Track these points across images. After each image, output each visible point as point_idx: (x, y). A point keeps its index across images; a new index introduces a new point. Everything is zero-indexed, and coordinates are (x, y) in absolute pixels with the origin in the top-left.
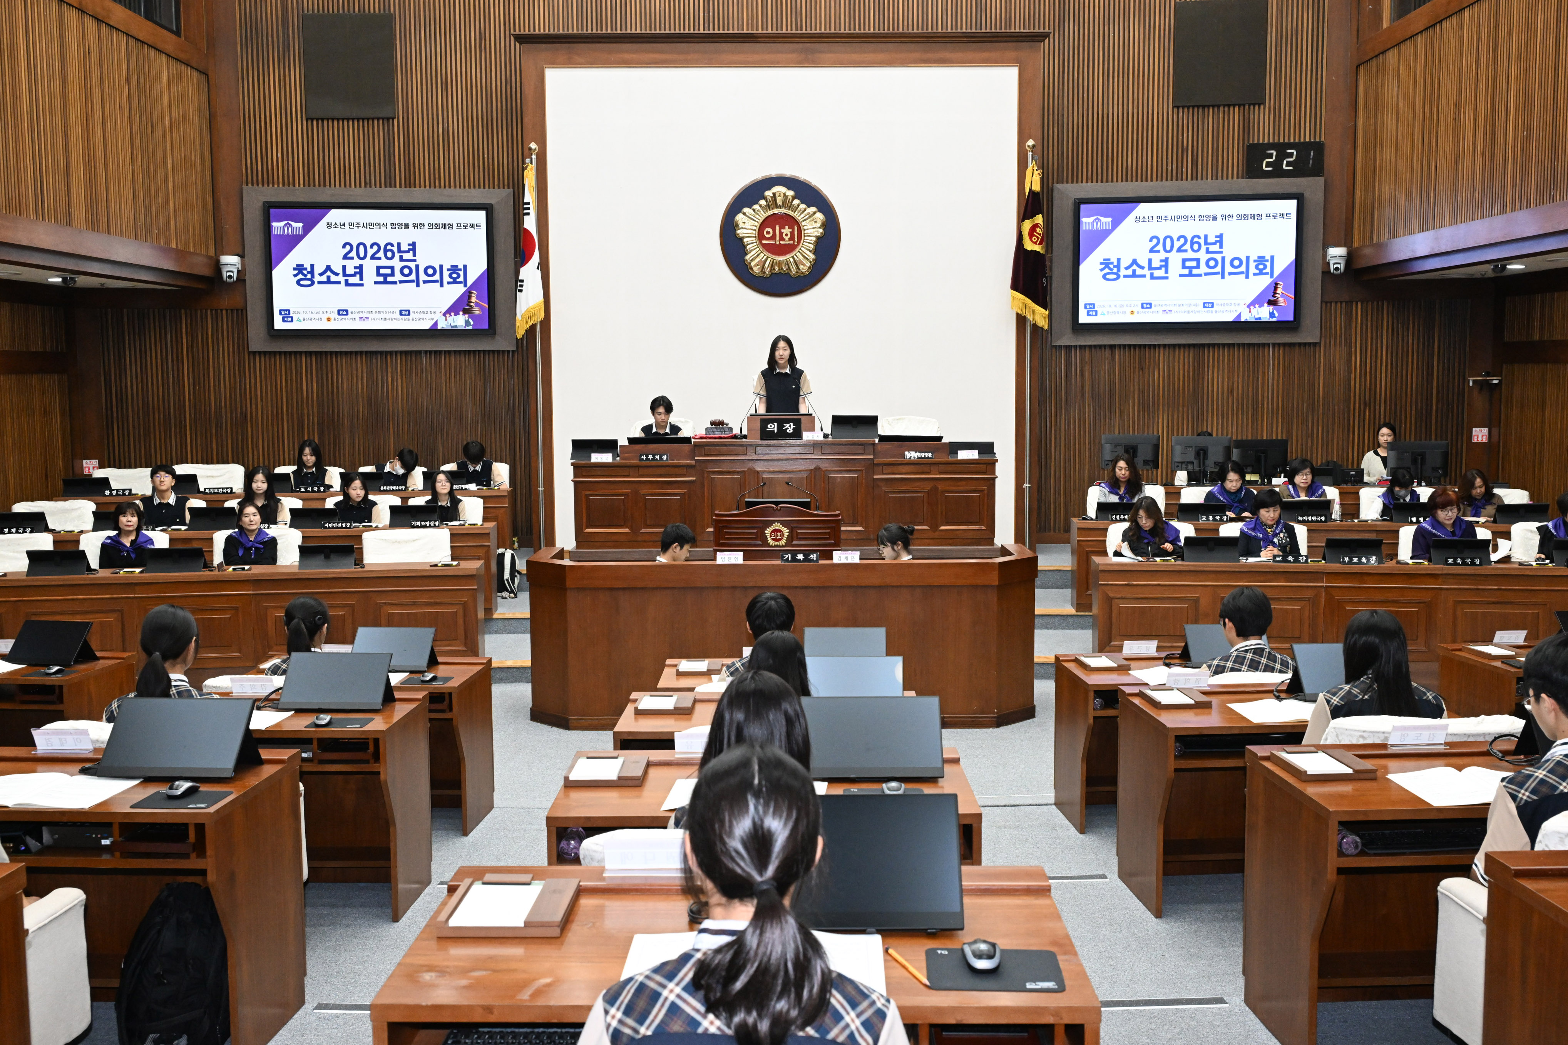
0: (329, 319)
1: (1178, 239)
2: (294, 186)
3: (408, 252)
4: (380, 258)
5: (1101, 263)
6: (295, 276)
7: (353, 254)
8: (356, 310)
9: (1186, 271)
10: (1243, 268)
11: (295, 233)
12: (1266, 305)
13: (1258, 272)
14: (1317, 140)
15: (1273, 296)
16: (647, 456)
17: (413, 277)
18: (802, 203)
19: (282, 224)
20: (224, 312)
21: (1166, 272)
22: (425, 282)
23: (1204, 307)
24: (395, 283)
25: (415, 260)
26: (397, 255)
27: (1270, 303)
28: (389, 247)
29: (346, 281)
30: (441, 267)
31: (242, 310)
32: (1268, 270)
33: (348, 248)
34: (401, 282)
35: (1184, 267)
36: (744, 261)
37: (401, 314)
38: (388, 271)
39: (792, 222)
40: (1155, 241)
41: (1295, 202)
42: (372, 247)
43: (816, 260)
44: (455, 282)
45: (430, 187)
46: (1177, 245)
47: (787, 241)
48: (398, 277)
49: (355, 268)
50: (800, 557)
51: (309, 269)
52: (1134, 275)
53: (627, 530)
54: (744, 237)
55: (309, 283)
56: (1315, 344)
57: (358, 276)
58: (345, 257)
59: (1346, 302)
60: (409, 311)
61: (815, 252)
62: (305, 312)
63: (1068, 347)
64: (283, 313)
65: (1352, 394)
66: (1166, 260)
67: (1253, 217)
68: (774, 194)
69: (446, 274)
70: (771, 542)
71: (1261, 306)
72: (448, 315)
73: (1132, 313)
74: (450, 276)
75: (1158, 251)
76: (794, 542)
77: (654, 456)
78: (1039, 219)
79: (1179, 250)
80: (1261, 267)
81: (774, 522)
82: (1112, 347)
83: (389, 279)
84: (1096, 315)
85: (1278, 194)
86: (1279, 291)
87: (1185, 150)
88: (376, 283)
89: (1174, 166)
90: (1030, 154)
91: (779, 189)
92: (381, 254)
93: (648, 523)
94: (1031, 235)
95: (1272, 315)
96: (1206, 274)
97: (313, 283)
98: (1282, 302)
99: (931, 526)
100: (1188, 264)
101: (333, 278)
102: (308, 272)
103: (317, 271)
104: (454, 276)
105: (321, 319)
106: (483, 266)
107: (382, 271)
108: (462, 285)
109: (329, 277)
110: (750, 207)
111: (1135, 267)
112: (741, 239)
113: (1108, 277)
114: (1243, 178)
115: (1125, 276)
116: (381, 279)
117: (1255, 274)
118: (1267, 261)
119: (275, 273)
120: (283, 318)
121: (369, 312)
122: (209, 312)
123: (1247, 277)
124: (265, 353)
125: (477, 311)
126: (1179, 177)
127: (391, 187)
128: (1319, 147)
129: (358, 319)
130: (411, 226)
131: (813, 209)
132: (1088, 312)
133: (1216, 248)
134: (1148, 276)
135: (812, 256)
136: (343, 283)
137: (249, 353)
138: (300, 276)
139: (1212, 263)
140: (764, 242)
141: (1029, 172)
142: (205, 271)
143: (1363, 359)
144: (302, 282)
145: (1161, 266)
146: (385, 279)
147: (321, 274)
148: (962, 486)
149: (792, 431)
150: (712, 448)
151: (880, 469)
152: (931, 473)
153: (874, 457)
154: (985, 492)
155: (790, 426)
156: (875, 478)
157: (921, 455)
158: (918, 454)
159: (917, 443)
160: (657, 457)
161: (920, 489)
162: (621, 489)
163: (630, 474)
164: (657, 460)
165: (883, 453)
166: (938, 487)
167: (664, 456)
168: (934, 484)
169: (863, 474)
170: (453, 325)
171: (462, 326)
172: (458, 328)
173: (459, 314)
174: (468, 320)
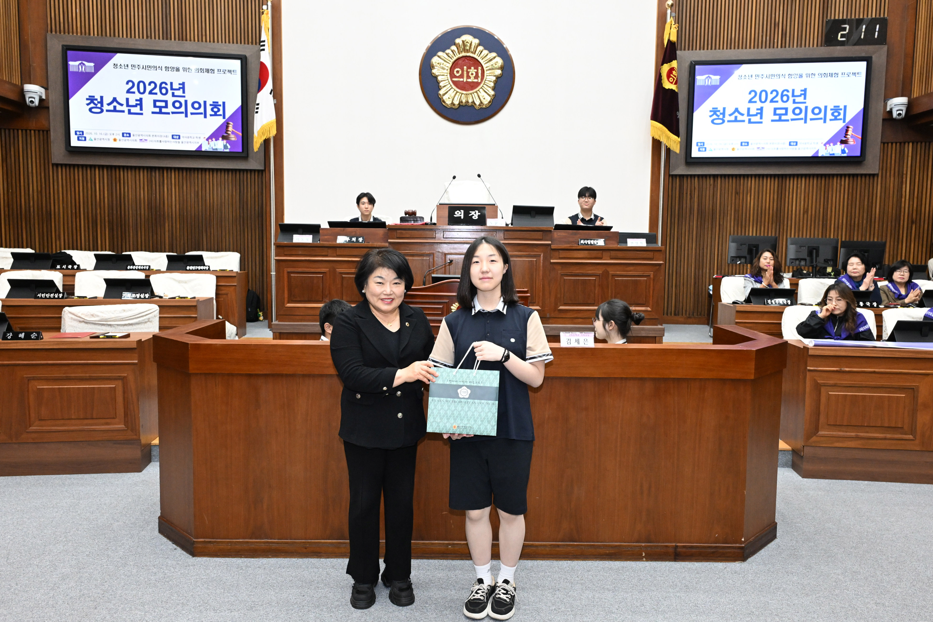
0: (115, 140)
1: (771, 93)
2: (89, 34)
3: (179, 89)
4: (156, 94)
5: (711, 111)
6: (88, 104)
7: (135, 89)
8: (138, 133)
9: (777, 118)
10: (822, 115)
11: (87, 71)
12: (839, 143)
13: (833, 118)
14: (882, 16)
15: (845, 137)
17: (183, 109)
18: (485, 49)
19: (78, 63)
20: (33, 132)
21: (761, 118)
22: (192, 114)
23: (790, 145)
24: (168, 113)
25: (184, 97)
26: (170, 92)
27: (842, 142)
28: (163, 85)
29: (129, 110)
30: (205, 102)
31: (47, 131)
32: (841, 116)
33: (130, 84)
34: (173, 113)
35: (775, 114)
36: (438, 95)
37: (173, 138)
38: (163, 104)
39: (476, 63)
40: (753, 94)
41: (865, 63)
42: (150, 84)
43: (495, 96)
44: (216, 114)
45: (198, 41)
46: (770, 97)
47: (472, 79)
48: (171, 109)
49: (137, 100)
51: (99, 100)
52: (736, 120)
54: (437, 76)
55: (99, 110)
56: (874, 175)
57: (139, 107)
58: (128, 91)
59: (900, 143)
60: (179, 136)
61: (494, 89)
62: (96, 134)
63: (681, 176)
64: (78, 133)
65: (902, 214)
66: (761, 109)
67: (831, 75)
68: (463, 42)
69: (209, 108)
71: (835, 144)
72: (210, 140)
73: (733, 149)
74: (212, 110)
75: (755, 102)
78: (674, 64)
79: (772, 101)
80: (836, 114)
82: (715, 176)
83: (164, 110)
84: (705, 150)
85: (852, 57)
86: (850, 133)
87: (776, 25)
88: (153, 113)
89: (768, 38)
90: (669, 11)
91: (467, 38)
92: (157, 90)
94: (669, 77)
95: (843, 151)
96: (792, 120)
97: (102, 111)
98: (851, 142)
100: (778, 112)
101: (119, 108)
102: (98, 102)
103: (105, 102)
104: (216, 110)
105: (109, 139)
106: (238, 103)
107: (158, 104)
108: (222, 117)
109: (115, 107)
110: (444, 51)
111: (736, 114)
112: (436, 77)
113: (715, 121)
114: (821, 46)
115: (729, 121)
116: (157, 110)
117: (831, 120)
118: (841, 109)
119: (71, 101)
120: (78, 138)
121: (147, 136)
122: (20, 132)
123: (825, 122)
124: (66, 165)
125: (233, 138)
126: (771, 45)
127: (167, 39)
128: (883, 22)
129: (138, 141)
130: (181, 69)
131: (494, 54)
132: (699, 148)
133: (801, 99)
134: (747, 121)
135: (492, 93)
136: (126, 112)
137: (53, 165)
138: (92, 105)
139: (797, 111)
140: (453, 79)
141: (667, 26)
142: (12, 96)
143: (912, 187)
144: (93, 110)
145: (757, 114)
146: (160, 110)
147: (109, 104)
148: (630, 271)
149: (477, 218)
150: (404, 232)
151: (556, 254)
152: (603, 258)
153: (550, 242)
154: (652, 276)
155: (475, 213)
156: (552, 262)
157: (594, 242)
158: (591, 241)
159: (590, 232)
160: (354, 239)
161: (592, 273)
162: (320, 268)
163: (328, 254)
164: (353, 242)
165: (558, 240)
166: (609, 272)
167: (360, 239)
168: (606, 269)
169: (542, 258)
170: (214, 148)
171: (221, 149)
172: (219, 150)
173: (219, 140)
174: (226, 144)
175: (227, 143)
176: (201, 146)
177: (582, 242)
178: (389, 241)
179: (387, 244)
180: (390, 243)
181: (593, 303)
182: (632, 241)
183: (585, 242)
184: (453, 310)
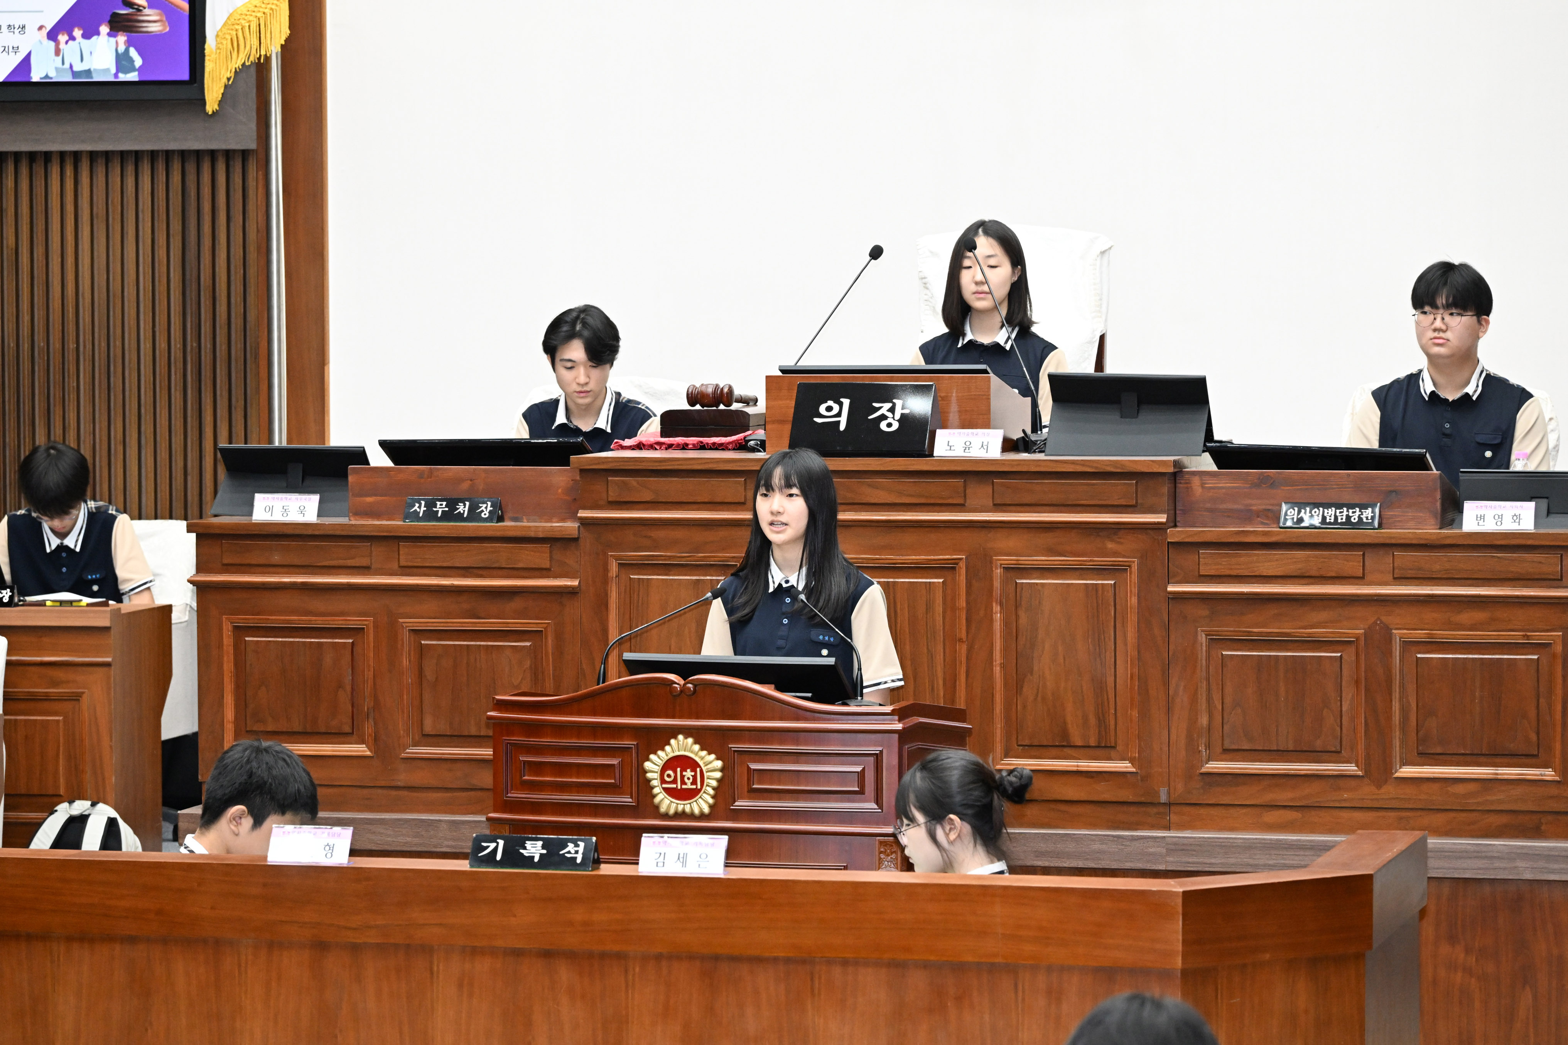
16: (431, 505)
50: (534, 849)
53: (360, 749)
70: (666, 803)
72: (63, 38)
77: (452, 504)
99: (1366, 767)
125: (154, 23)
148: (1474, 627)
149: (896, 427)
150: (632, 481)
151: (1187, 560)
152: (1368, 578)
153: (1163, 519)
154: (1559, 648)
155: (893, 409)
156: (1171, 593)
157: (1338, 514)
158: (1326, 510)
159: (1328, 473)
160: (463, 509)
161: (1327, 632)
162: (342, 614)
163: (371, 564)
164: (460, 517)
165: (1208, 505)
166: (1391, 629)
167: (485, 505)
168: (1379, 619)
169: (1133, 576)
170: (78, 67)
171: (108, 70)
172: (96, 78)
173: (98, 34)
174: (127, 51)
175: (129, 43)
176: (26, 64)
177: (1293, 513)
178: (582, 514)
179: (573, 528)
180: (586, 523)
181: (1334, 749)
182: (1480, 512)
183: (1302, 514)
184: (649, 775)
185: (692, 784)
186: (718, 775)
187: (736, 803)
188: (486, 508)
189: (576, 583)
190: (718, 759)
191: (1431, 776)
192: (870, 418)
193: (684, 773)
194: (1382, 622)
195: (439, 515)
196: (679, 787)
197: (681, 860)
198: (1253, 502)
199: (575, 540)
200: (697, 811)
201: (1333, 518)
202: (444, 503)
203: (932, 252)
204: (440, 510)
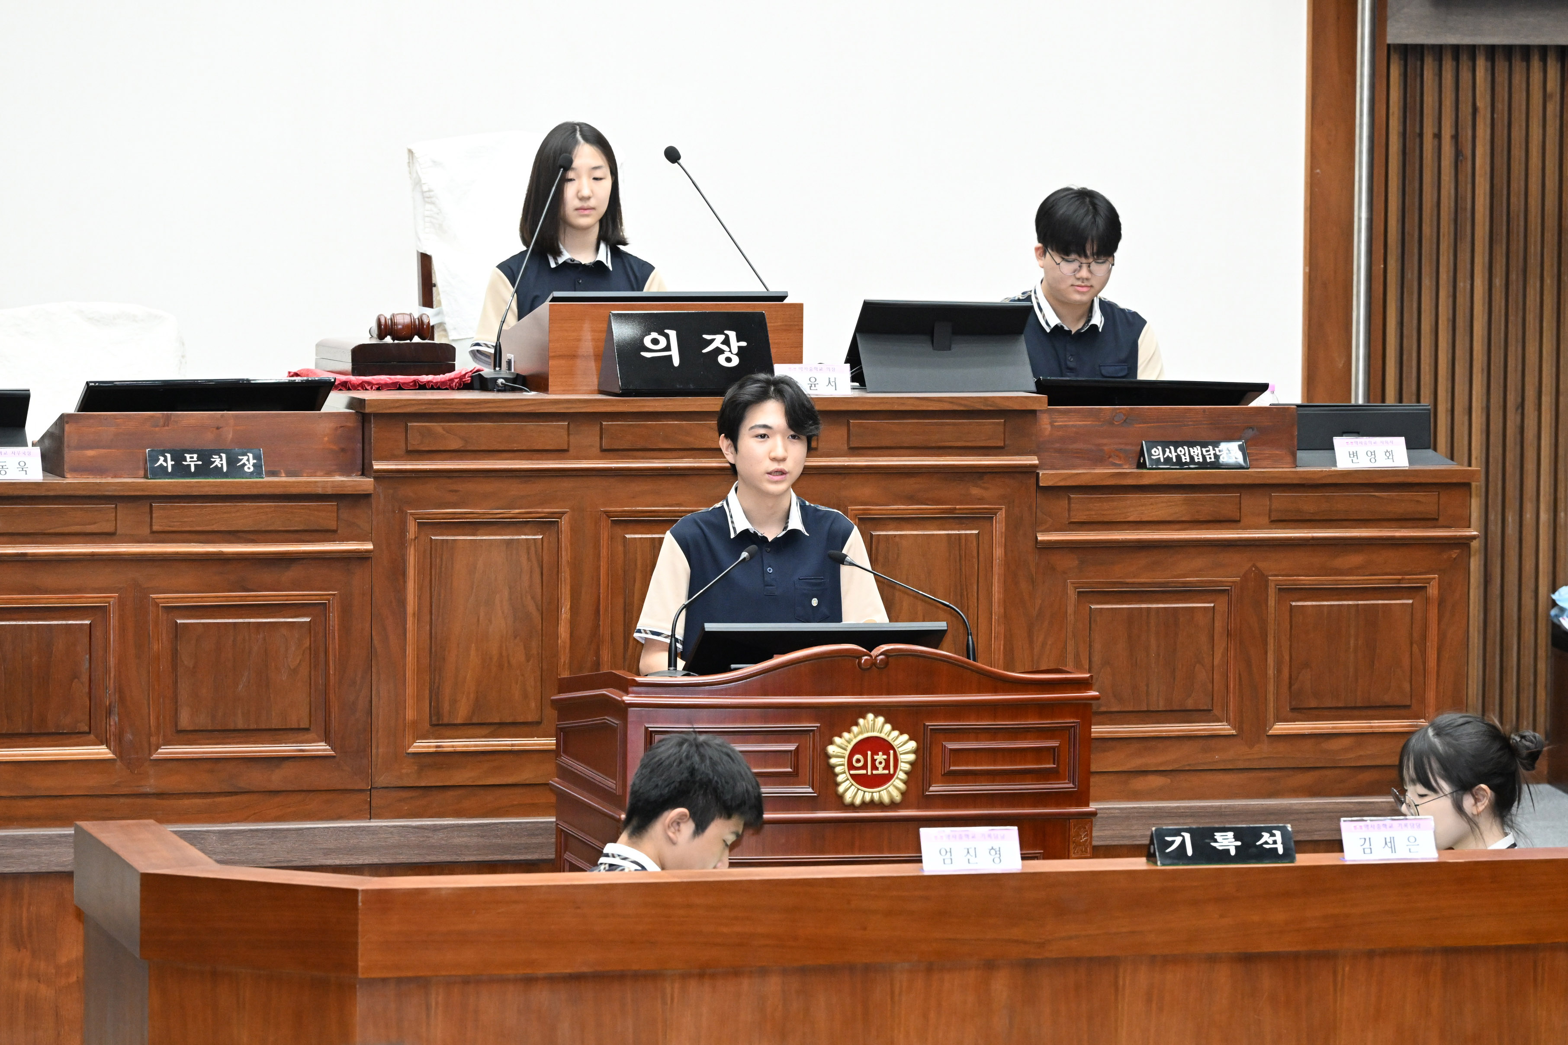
16: (179, 458)
50: (1226, 841)
53: (102, 752)
70: (852, 792)
76: (935, 789)
77: (205, 456)
81: (862, 710)
93: (185, 720)
99: (1239, 725)
148: (1350, 572)
149: (735, 361)
150: (437, 427)
151: (1060, 506)
152: (1244, 521)
153: (1034, 461)
154: (1433, 591)
155: (726, 342)
156: (1043, 542)
157: (1205, 453)
158: (1191, 449)
159: (1185, 409)
160: (220, 461)
161: (1202, 582)
162: (79, 590)
163: (116, 529)
164: (218, 471)
165: (1057, 445)
166: (1267, 576)
167: (245, 458)
168: (1254, 565)
169: (999, 525)
177: (1157, 452)
178: (377, 466)
179: (366, 483)
180: (381, 477)
181: (1205, 708)
182: (1353, 449)
183: (1167, 453)
184: (833, 761)
185: (884, 769)
186: (912, 757)
187: (931, 789)
188: (248, 460)
189: (369, 546)
190: (911, 739)
191: (1307, 732)
192: (704, 351)
193: (876, 757)
194: (1257, 568)
195: (193, 469)
196: (869, 773)
197: (1389, 844)
198: (1105, 441)
199: (367, 496)
200: (886, 799)
201: (1200, 457)
202: (195, 456)
203: (434, 162)
204: (192, 464)
